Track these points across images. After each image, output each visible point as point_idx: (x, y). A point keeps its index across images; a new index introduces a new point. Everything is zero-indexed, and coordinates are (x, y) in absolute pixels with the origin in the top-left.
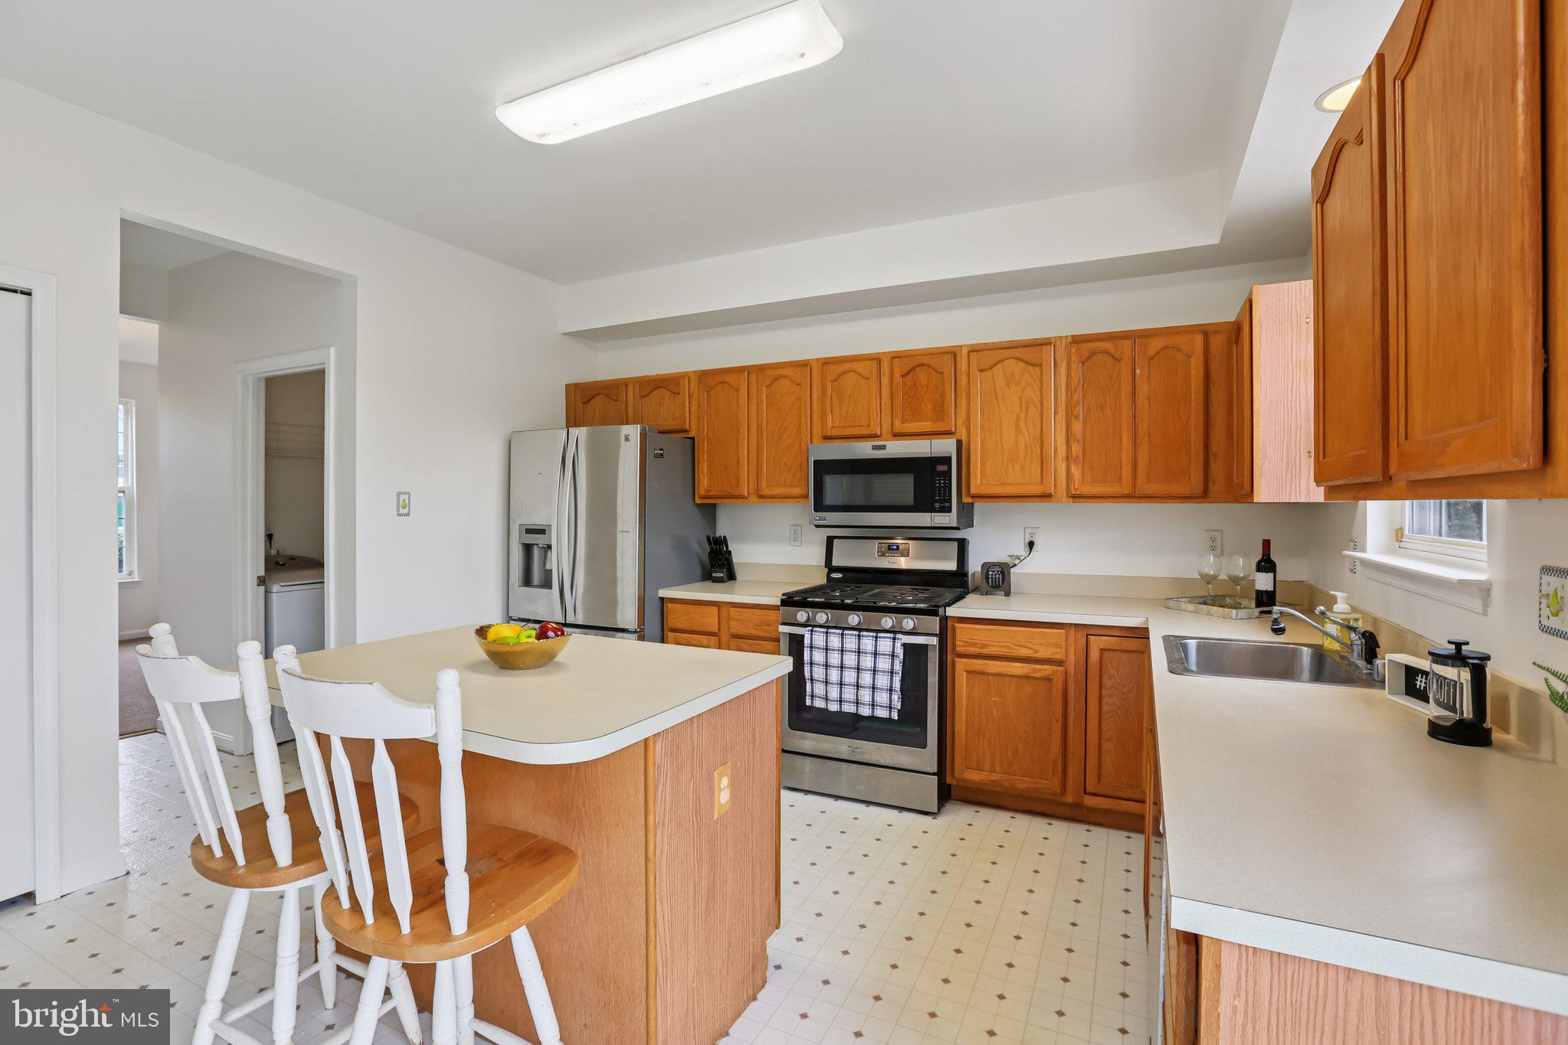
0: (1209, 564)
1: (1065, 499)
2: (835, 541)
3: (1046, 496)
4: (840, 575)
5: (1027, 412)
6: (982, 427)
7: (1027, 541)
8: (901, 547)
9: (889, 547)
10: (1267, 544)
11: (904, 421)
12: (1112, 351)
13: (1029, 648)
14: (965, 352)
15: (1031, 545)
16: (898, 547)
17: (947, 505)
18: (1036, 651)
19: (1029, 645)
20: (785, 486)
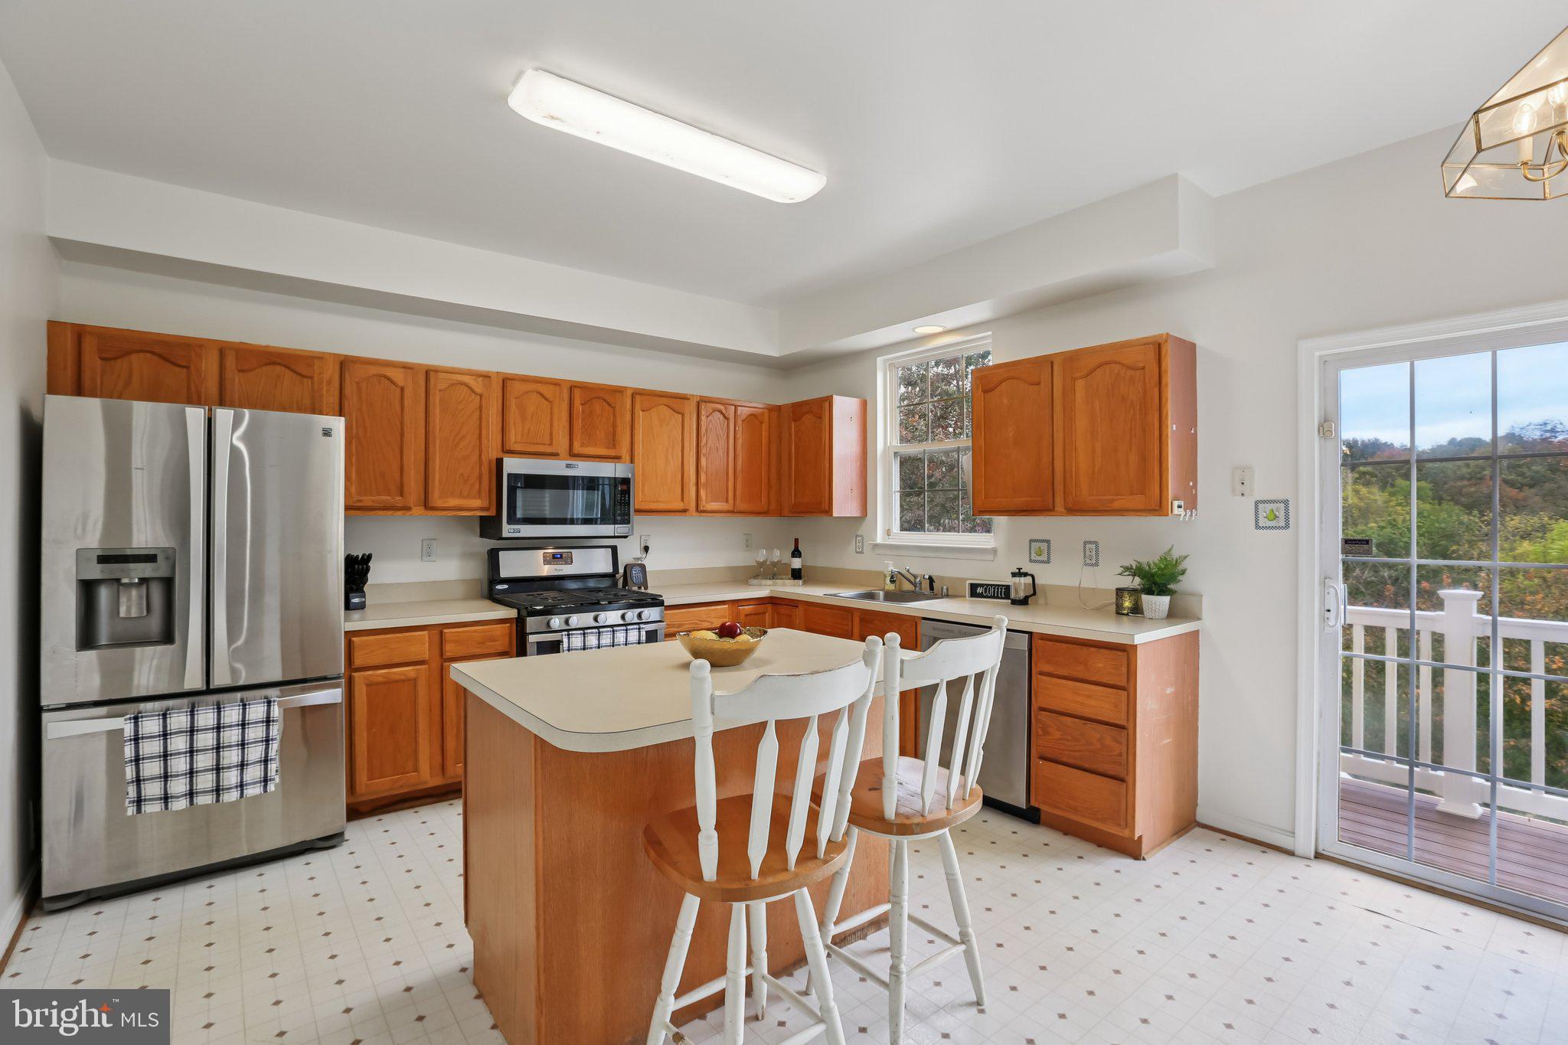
0: (762, 555)
1: (694, 513)
2: (501, 553)
3: (684, 511)
4: (506, 586)
5: (673, 448)
6: (643, 455)
7: (642, 546)
8: (564, 556)
9: (553, 555)
10: (797, 541)
11: (582, 445)
12: (724, 412)
13: (708, 622)
14: (629, 393)
15: (646, 549)
16: (561, 555)
17: (626, 517)
18: (712, 623)
19: (709, 619)
20: (461, 496)
